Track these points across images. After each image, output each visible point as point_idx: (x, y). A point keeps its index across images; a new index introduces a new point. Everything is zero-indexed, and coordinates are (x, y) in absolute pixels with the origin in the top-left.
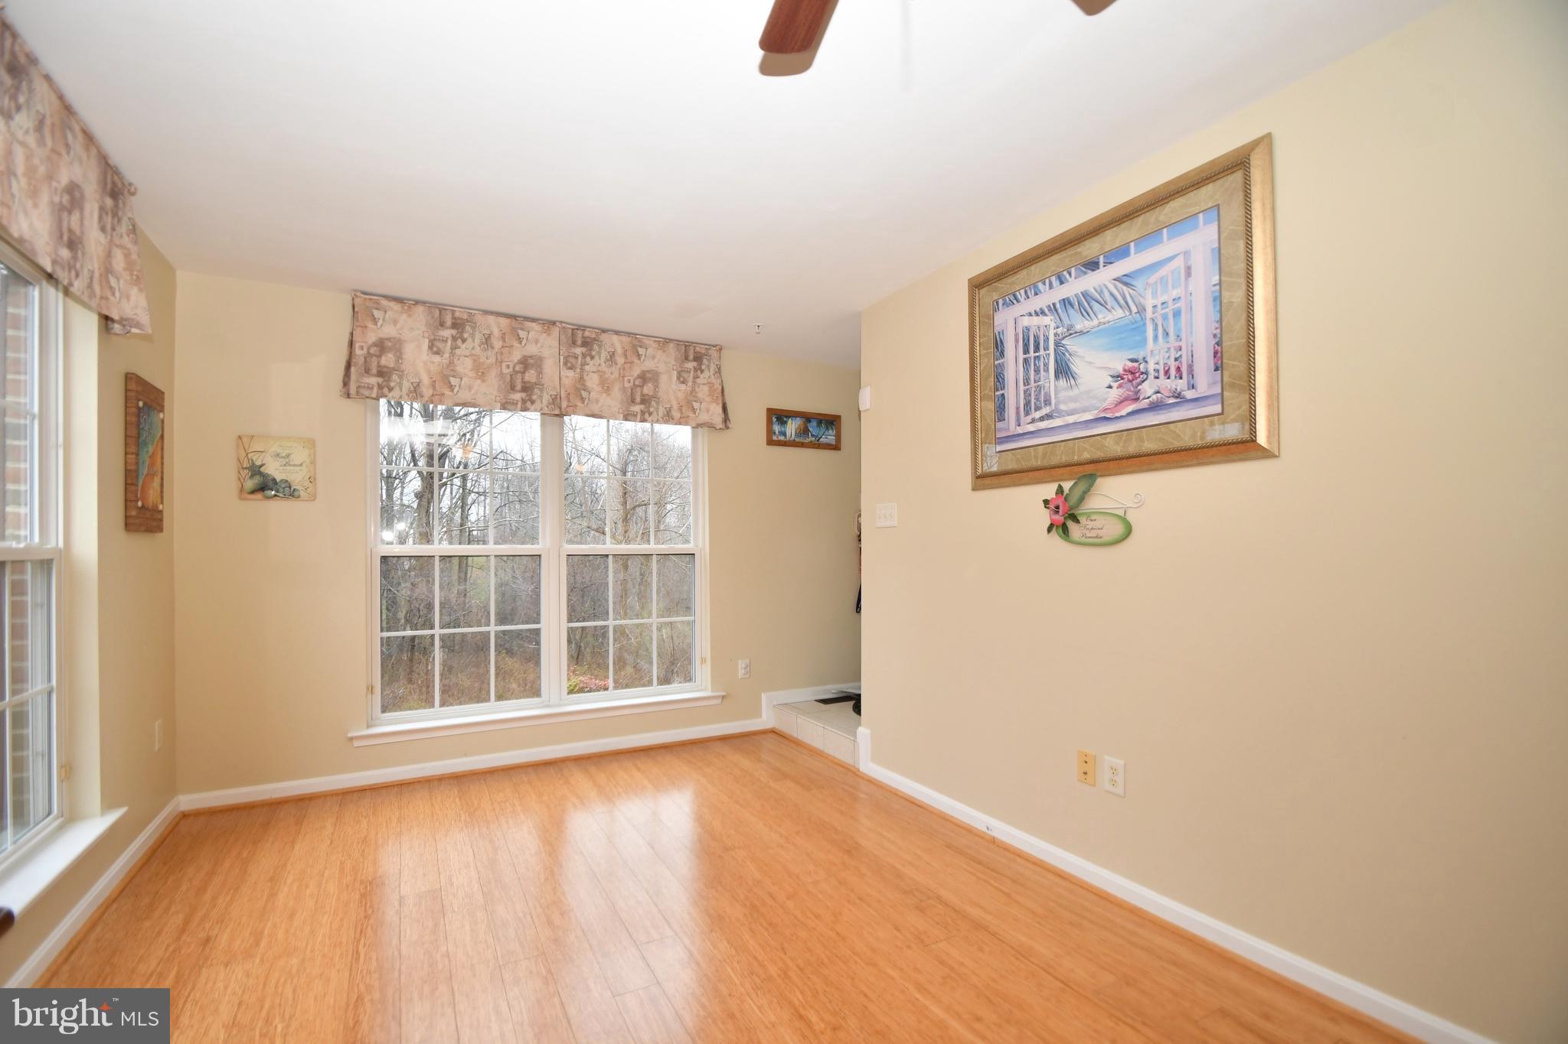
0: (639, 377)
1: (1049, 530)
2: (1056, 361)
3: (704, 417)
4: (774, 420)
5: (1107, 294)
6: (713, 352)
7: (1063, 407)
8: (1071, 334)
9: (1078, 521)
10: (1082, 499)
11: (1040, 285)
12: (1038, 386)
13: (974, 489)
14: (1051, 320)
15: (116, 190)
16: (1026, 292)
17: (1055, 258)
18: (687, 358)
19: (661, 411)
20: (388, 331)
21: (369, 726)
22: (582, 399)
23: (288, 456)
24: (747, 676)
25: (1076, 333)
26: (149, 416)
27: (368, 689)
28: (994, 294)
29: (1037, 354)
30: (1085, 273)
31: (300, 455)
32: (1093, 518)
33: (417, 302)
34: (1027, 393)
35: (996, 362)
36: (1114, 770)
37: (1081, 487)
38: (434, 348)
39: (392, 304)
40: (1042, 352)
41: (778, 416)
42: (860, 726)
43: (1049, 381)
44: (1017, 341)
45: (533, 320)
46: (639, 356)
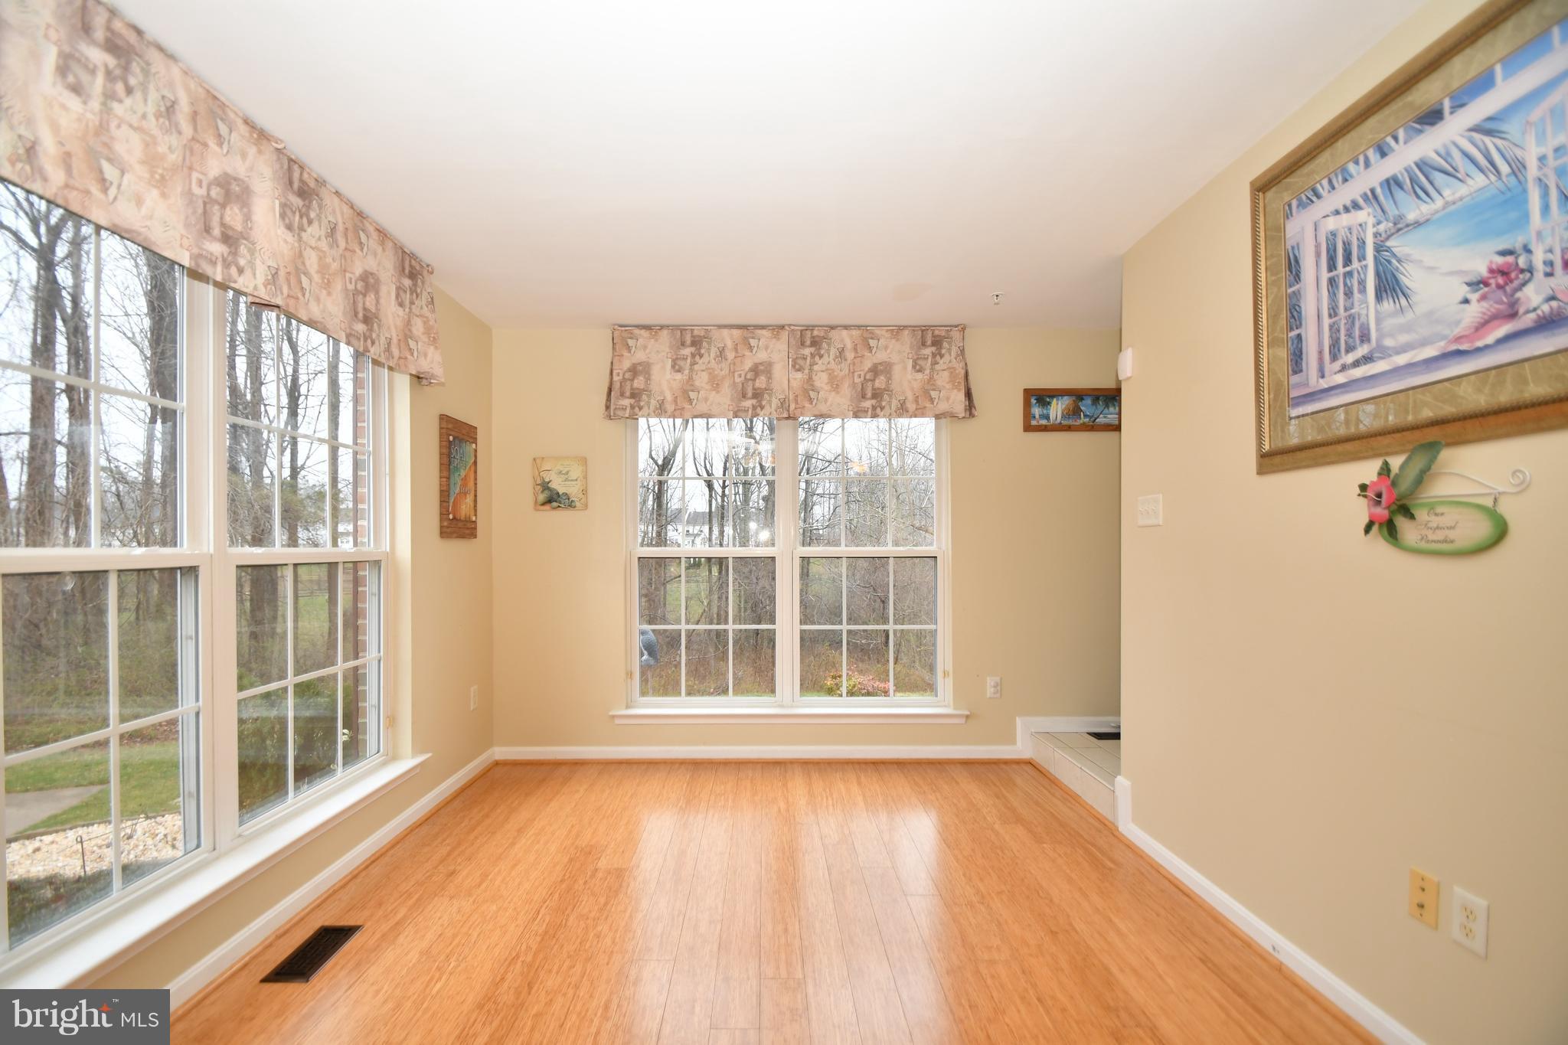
0: (870, 370)
1: (1368, 529)
2: (1378, 274)
3: (943, 407)
4: (1033, 401)
5: (1456, 155)
6: (956, 334)
7: (1388, 342)
8: (1399, 230)
9: (1412, 517)
10: (1419, 481)
11: (1351, 167)
12: (1350, 316)
13: (1261, 471)
14: (1369, 215)
15: (414, 271)
16: (1330, 182)
17: (1372, 122)
18: (924, 344)
19: (895, 404)
20: (640, 356)
21: (628, 707)
22: (811, 400)
23: (567, 473)
24: (998, 695)
25: (1407, 226)
26: (460, 447)
27: (627, 674)
28: (1285, 194)
29: (1348, 269)
30: (1420, 131)
31: (576, 472)
32: (1439, 510)
33: (662, 327)
34: (1334, 329)
35: (1290, 291)
36: (1469, 913)
37: (1419, 464)
38: (676, 368)
39: (643, 332)
40: (1356, 264)
41: (1040, 397)
42: (1119, 773)
43: (1368, 306)
44: (1318, 255)
45: (763, 327)
46: (870, 349)
